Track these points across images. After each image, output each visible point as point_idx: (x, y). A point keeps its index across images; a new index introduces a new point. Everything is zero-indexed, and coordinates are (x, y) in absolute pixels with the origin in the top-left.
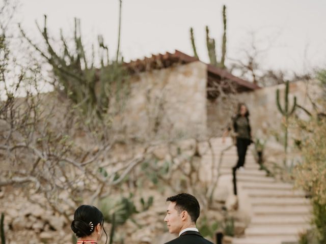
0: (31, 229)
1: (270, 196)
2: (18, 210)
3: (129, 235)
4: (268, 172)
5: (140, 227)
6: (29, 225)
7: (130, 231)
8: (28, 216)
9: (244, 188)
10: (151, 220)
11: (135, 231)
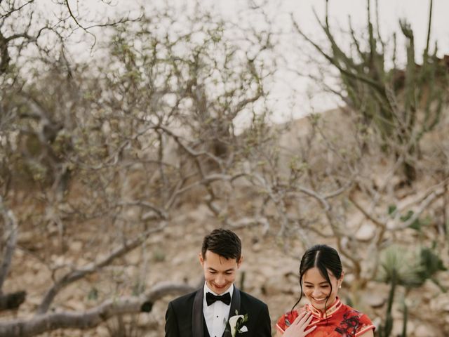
0: (290, 293)
2: (275, 268)
3: (427, 301)
6: (287, 288)
7: (428, 295)
8: (287, 275)
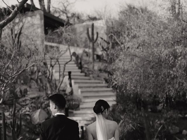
1: (89, 87)
4: (86, 73)
5: (23, 106)
9: (75, 83)
10: (28, 102)
11: (20, 109)
